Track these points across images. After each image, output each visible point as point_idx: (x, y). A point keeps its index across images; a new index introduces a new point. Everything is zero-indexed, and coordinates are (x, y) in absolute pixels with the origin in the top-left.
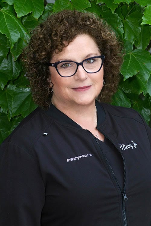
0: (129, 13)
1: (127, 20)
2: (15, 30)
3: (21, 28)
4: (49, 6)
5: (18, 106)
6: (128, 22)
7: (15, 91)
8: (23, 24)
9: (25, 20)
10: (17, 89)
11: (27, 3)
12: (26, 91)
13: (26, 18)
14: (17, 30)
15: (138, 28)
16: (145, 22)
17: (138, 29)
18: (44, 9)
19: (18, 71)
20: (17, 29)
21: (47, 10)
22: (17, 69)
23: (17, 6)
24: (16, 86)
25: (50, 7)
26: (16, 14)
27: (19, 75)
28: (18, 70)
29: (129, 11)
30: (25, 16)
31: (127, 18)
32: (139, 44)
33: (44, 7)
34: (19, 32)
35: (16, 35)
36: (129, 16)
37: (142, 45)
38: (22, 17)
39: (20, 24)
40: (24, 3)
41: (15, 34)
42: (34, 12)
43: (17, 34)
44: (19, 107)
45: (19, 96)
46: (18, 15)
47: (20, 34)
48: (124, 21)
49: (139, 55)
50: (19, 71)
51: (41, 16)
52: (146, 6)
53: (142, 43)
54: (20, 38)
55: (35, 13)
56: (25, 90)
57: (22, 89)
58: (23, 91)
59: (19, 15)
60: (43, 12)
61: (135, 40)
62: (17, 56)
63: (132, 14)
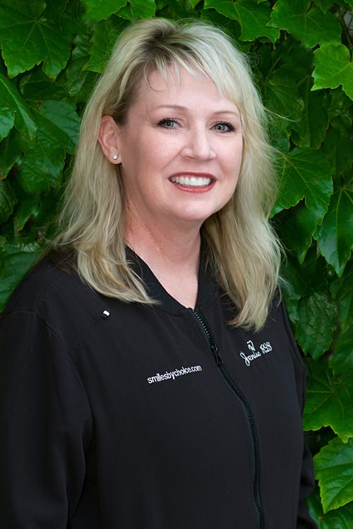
0: (274, 65)
1: (270, 82)
2: (4, 109)
3: (18, 103)
4: (83, 48)
5: (11, 288)
6: (272, 86)
7: (4, 250)
8: (22, 91)
9: (26, 82)
10: (9, 245)
11: (32, 42)
12: (29, 251)
13: (29, 77)
14: (7, 108)
15: (298, 100)
16: (321, 84)
17: (298, 103)
18: (71, 54)
19: (10, 203)
20: (8, 106)
21: (78, 57)
22: (7, 197)
23: (8, 49)
24: (5, 238)
25: (85, 49)
26: (6, 69)
27: (11, 213)
28: (11, 201)
29: (275, 61)
30: (27, 73)
31: (271, 78)
32: (302, 138)
33: (71, 51)
34: (11, 115)
35: (5, 120)
36: (274, 72)
37: (309, 141)
38: (21, 76)
39: (15, 94)
40: (25, 43)
41: (4, 117)
42: (48, 63)
43: (7, 119)
44: (13, 289)
45: (12, 263)
46: (9, 72)
47: (13, 118)
48: (264, 84)
49: (303, 163)
50: (12, 203)
51: (63, 72)
52: (318, 46)
53: (309, 136)
54: (14, 127)
55: (50, 64)
56: (26, 249)
57: (19, 246)
58: (22, 250)
59: (13, 72)
60: (66, 62)
61: (292, 130)
62: (8, 167)
63: (281, 67)
